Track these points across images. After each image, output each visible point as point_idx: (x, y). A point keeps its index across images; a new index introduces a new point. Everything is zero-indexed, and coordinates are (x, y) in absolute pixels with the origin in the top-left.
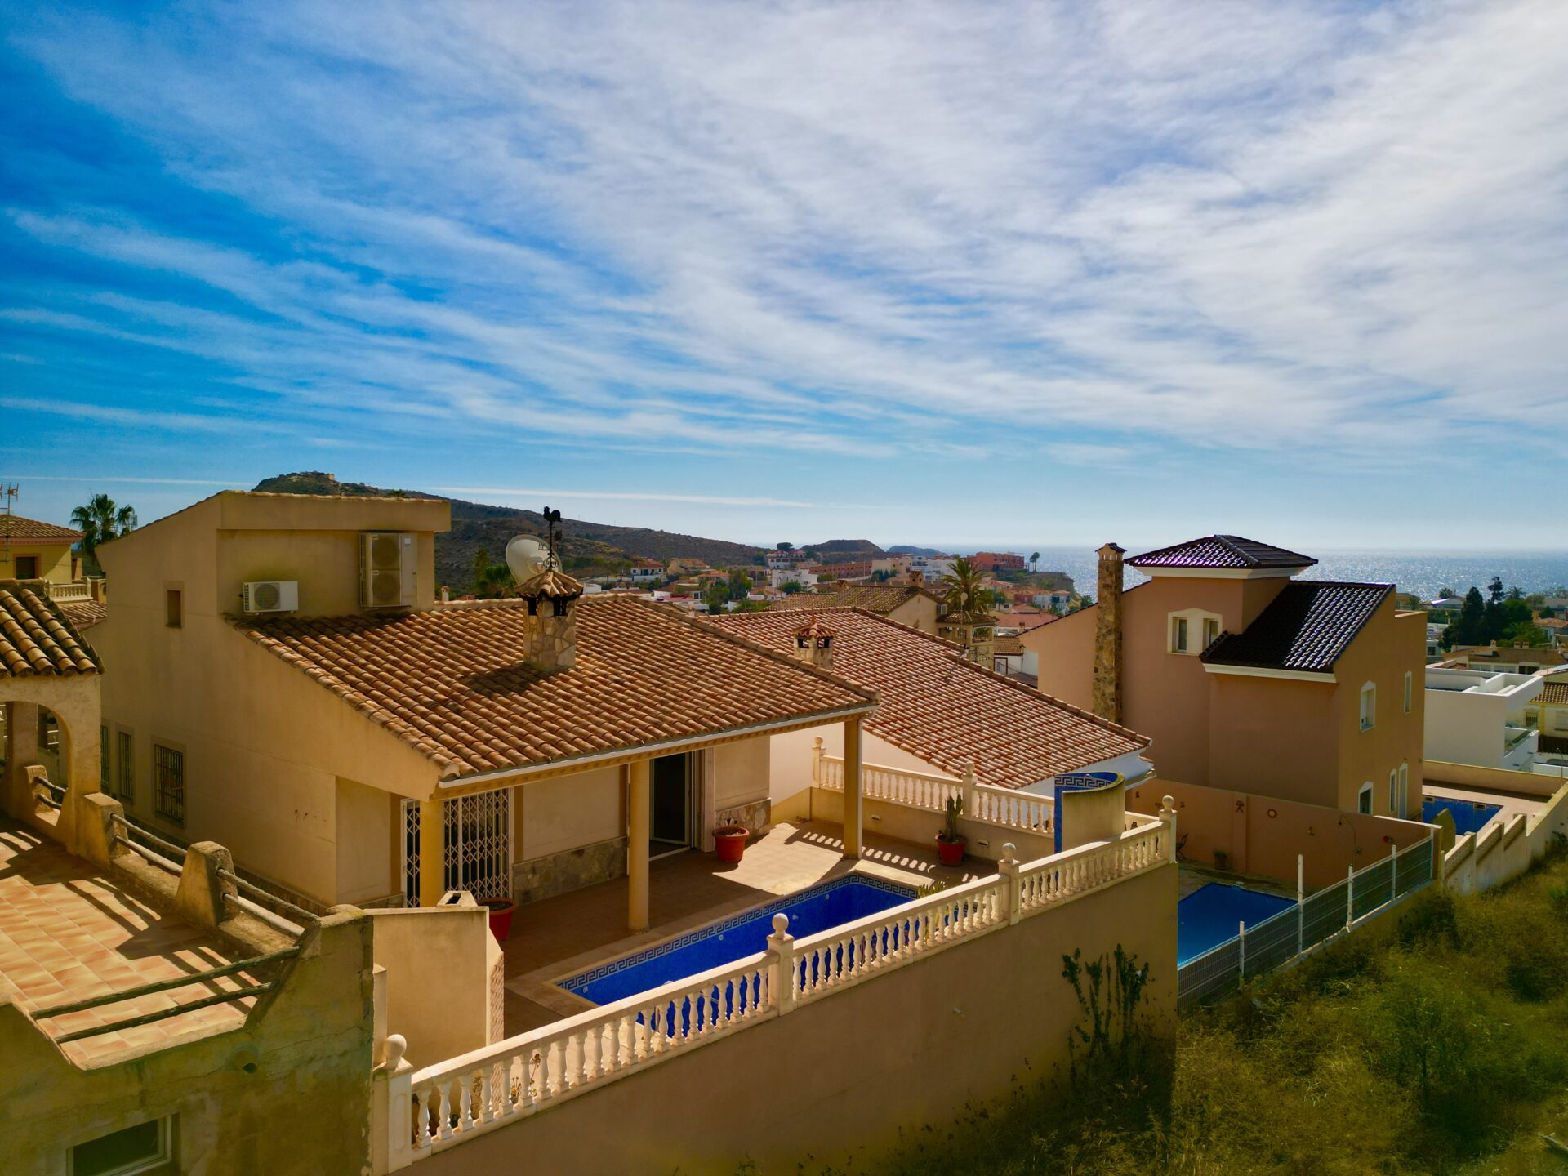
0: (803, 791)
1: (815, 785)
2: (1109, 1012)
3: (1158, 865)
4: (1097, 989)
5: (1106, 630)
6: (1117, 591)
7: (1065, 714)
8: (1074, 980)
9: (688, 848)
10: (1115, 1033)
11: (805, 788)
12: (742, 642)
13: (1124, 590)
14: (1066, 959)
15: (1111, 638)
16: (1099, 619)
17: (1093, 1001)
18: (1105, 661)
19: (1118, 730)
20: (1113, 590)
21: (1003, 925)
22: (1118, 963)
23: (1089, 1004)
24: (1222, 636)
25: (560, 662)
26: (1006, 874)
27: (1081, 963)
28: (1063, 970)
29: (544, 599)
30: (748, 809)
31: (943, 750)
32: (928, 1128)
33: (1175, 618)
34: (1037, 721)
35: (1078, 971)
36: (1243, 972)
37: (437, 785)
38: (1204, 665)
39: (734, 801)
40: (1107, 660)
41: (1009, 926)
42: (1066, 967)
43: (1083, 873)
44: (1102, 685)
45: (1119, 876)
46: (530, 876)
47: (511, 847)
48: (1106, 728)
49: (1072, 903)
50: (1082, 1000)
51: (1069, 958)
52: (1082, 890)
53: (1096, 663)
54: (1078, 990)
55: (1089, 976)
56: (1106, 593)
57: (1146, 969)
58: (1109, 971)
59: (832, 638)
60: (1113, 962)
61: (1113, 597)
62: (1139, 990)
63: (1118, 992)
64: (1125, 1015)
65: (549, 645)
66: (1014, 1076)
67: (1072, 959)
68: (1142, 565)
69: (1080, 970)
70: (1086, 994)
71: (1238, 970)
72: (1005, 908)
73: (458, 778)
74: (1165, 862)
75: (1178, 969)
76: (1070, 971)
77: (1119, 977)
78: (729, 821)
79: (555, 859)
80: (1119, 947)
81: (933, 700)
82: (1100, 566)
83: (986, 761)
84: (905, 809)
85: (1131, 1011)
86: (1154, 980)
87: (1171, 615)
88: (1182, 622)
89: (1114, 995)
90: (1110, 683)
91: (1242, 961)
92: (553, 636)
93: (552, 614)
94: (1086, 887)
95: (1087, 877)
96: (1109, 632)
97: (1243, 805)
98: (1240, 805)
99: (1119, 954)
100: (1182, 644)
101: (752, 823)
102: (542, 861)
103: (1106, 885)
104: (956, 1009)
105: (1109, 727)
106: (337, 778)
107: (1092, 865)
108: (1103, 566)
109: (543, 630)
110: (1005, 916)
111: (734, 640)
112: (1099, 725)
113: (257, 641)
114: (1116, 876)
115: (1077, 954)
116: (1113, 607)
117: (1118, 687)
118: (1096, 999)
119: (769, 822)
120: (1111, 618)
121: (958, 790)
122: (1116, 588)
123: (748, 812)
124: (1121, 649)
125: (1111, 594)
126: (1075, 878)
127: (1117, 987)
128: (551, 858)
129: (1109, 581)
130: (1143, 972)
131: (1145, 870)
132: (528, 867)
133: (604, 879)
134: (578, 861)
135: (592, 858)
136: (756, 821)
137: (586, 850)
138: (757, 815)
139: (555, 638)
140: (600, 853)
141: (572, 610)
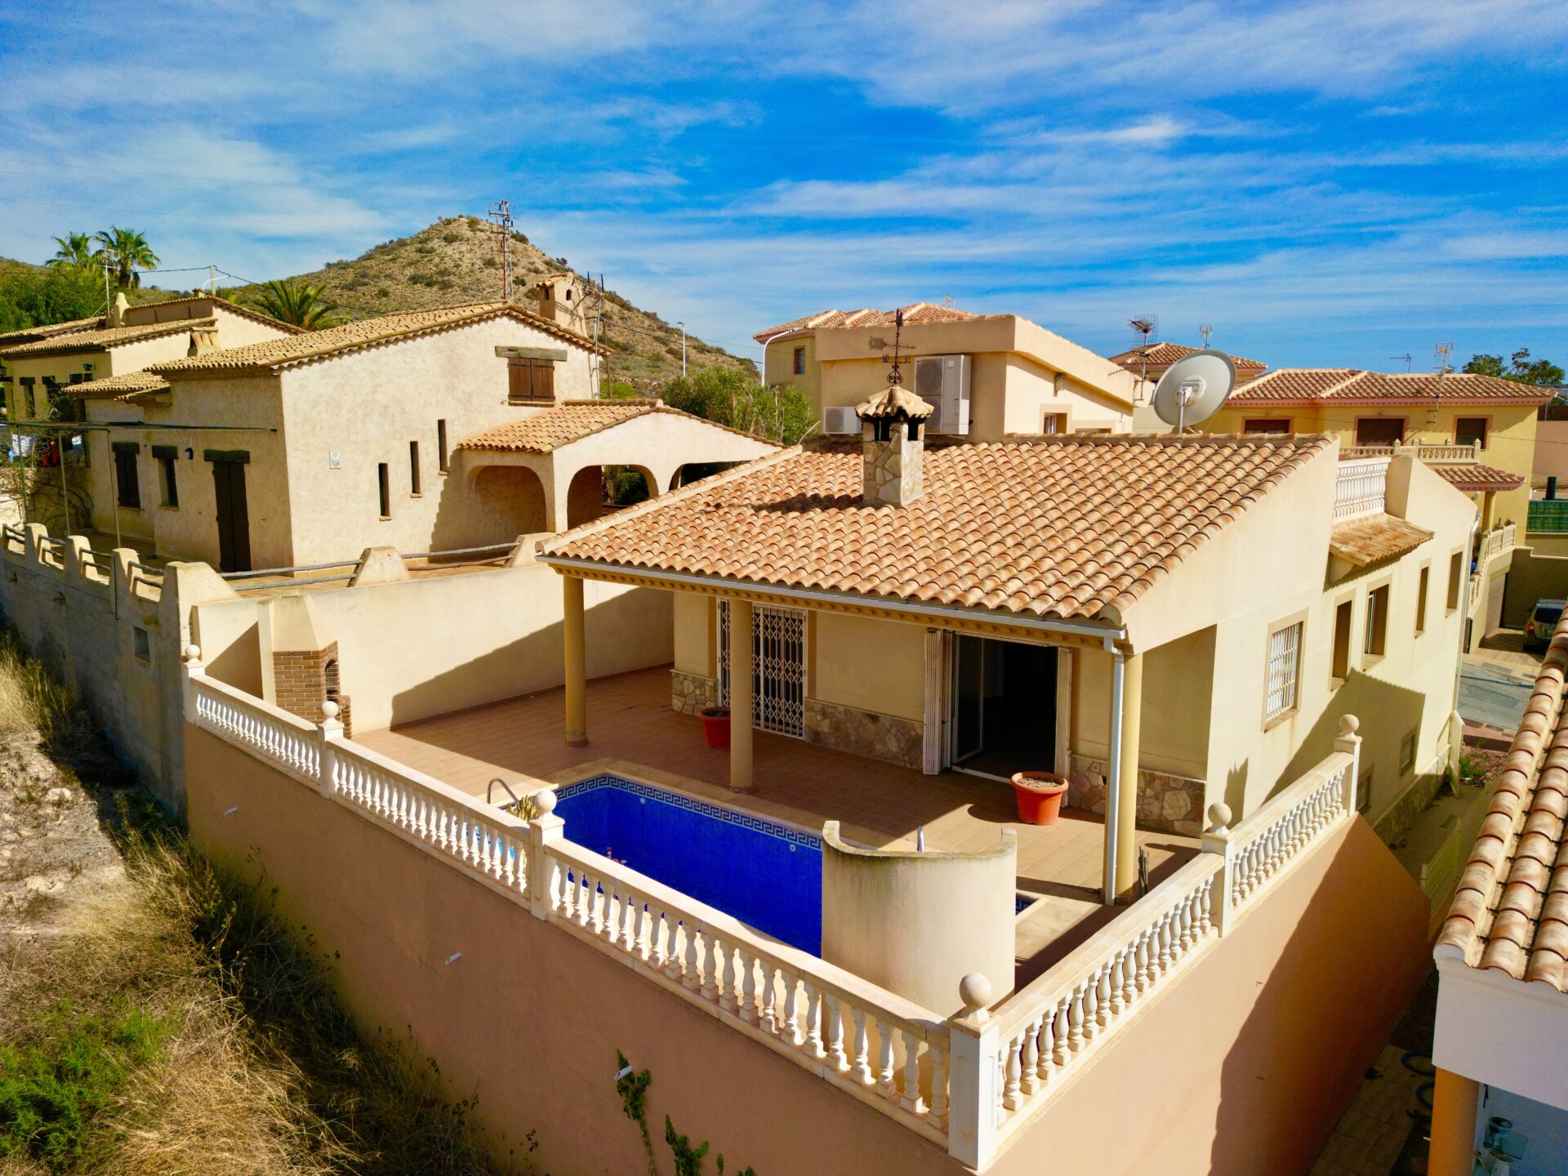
30: (1149, 778)
46: (819, 718)
47: (806, 680)
93: (873, 438)
101: (1156, 803)
115: (648, 1079)
119: (1197, 817)
123: (1149, 784)
128: (842, 709)
132: (818, 707)
133: (902, 764)
134: (871, 727)
135: (889, 731)
136: (1165, 804)
137: (881, 719)
138: (1168, 795)
139: (876, 467)
140: (899, 731)
141: (897, 434)
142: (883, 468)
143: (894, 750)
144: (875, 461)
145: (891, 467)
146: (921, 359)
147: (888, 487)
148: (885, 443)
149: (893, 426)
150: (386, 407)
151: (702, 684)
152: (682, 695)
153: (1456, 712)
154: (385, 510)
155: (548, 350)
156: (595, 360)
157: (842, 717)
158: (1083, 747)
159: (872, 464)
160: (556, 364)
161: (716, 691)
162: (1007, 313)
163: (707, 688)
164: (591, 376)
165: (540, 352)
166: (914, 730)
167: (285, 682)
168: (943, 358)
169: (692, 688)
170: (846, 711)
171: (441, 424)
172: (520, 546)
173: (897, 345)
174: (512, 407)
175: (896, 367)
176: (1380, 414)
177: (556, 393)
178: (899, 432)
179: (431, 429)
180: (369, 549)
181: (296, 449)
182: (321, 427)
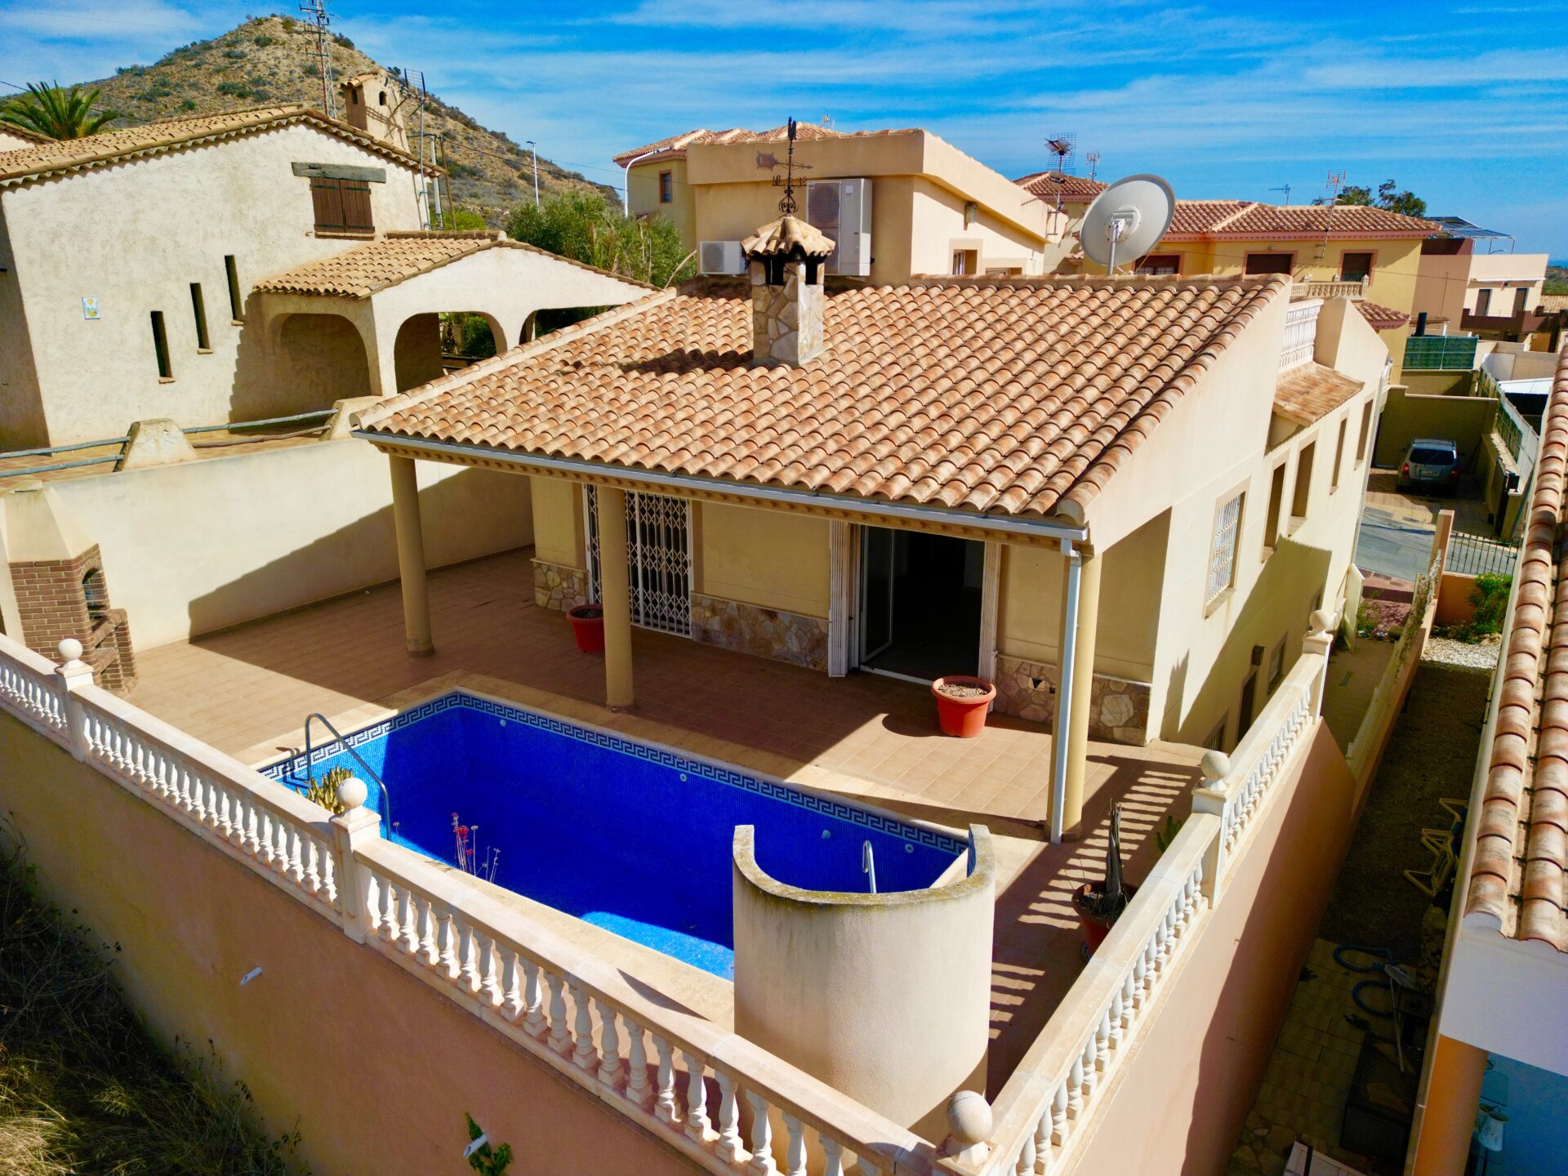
46: (708, 614)
47: (691, 571)
65: (761, 327)
92: (765, 314)
119: (1139, 724)
128: (734, 604)
132: (706, 603)
133: (805, 665)
134: (769, 625)
135: (788, 629)
136: (1104, 710)
137: (780, 616)
138: (1108, 699)
139: (768, 317)
140: (799, 629)
141: (792, 277)
142: (777, 319)
143: (795, 650)
144: (767, 310)
145: (786, 317)
146: (814, 182)
147: (783, 341)
148: (779, 288)
149: (787, 266)
150: (153, 240)
151: (569, 576)
152: (546, 587)
153: (1354, 565)
154: (165, 369)
155: (360, 168)
156: (422, 181)
157: (735, 613)
158: (1011, 646)
159: (763, 313)
160: (372, 186)
161: (586, 584)
162: (914, 128)
163: (576, 580)
164: (418, 201)
165: (350, 171)
166: (818, 627)
167: (29, 599)
168: (840, 182)
169: (557, 580)
170: (739, 607)
171: (229, 261)
172: (338, 414)
173: (790, 164)
174: (320, 241)
175: (789, 192)
176: (1269, 249)
177: (375, 222)
178: (796, 275)
179: (216, 268)
180: (138, 423)
181: (35, 295)
182: (67, 266)
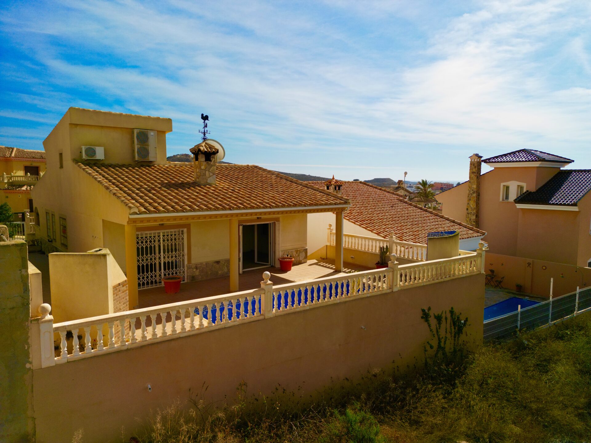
0: (323, 247)
1: (328, 244)
2: (446, 337)
3: (475, 274)
4: (440, 327)
5: (473, 192)
6: (478, 175)
7: (447, 222)
8: (427, 321)
9: (270, 266)
10: (449, 346)
11: (324, 245)
12: (296, 182)
13: (481, 174)
14: (423, 311)
15: (475, 195)
16: (469, 187)
17: (437, 332)
18: (471, 205)
19: (471, 228)
20: (476, 174)
21: (389, 291)
22: (452, 316)
23: (435, 332)
24: (525, 192)
25: (209, 181)
26: (391, 268)
27: (431, 313)
28: (422, 316)
29: (200, 153)
30: (297, 251)
31: (386, 232)
32: (347, 379)
33: (504, 186)
34: (434, 223)
35: (429, 316)
36: (519, 328)
37: (129, 218)
38: (516, 204)
39: (290, 247)
40: (472, 205)
41: (392, 292)
42: (423, 314)
43: (434, 273)
44: (470, 215)
45: (453, 276)
46: (195, 270)
47: (186, 257)
48: (466, 228)
49: (427, 285)
50: (431, 330)
51: (425, 310)
52: (433, 280)
53: (467, 206)
54: (429, 326)
55: (436, 320)
56: (473, 176)
57: (466, 321)
58: (446, 319)
59: (341, 186)
60: (449, 315)
61: (476, 177)
62: (462, 329)
63: (451, 329)
64: (455, 340)
65: (203, 174)
66: (394, 361)
67: (426, 311)
68: (490, 162)
69: (430, 317)
70: (434, 327)
71: (517, 327)
72: (391, 284)
73: (138, 214)
74: (478, 272)
75: (484, 323)
76: (425, 316)
77: (452, 322)
78: (288, 255)
79: (206, 264)
80: (452, 308)
81: (387, 214)
82: (471, 164)
83: (406, 237)
84: (364, 253)
85: (458, 338)
86: (470, 325)
87: (502, 184)
88: (507, 188)
89: (449, 330)
90: (473, 215)
91: (519, 323)
92: (205, 170)
93: (204, 160)
94: (435, 279)
95: (436, 274)
96: (474, 193)
97: (530, 264)
98: (529, 264)
99: (452, 312)
100: (507, 197)
101: (298, 257)
102: (200, 264)
103: (446, 279)
104: (363, 327)
105: (467, 227)
106: (103, 220)
107: (439, 269)
108: (472, 164)
109: (200, 167)
110: (391, 288)
111: (293, 181)
112: (463, 226)
113: (81, 167)
114: (451, 276)
115: (429, 309)
116: (476, 181)
117: (477, 216)
118: (439, 331)
119: (306, 257)
120: (475, 186)
121: (387, 244)
122: (477, 173)
123: (297, 253)
124: (479, 200)
125: (475, 176)
126: (430, 274)
127: (451, 327)
128: (205, 263)
129: (474, 170)
130: (465, 321)
131: (467, 275)
135: (224, 265)
136: (300, 257)
137: (221, 262)
138: (301, 254)
140: (227, 264)
141: (214, 159)
142: (209, 171)
143: (226, 271)
144: (206, 168)
145: (212, 171)
147: (211, 178)
148: (209, 162)
149: (212, 156)
168: (149, 131)
175: (204, 135)
176: (31, 164)
